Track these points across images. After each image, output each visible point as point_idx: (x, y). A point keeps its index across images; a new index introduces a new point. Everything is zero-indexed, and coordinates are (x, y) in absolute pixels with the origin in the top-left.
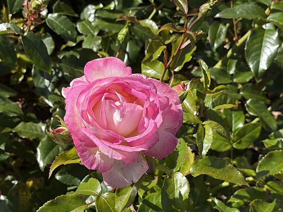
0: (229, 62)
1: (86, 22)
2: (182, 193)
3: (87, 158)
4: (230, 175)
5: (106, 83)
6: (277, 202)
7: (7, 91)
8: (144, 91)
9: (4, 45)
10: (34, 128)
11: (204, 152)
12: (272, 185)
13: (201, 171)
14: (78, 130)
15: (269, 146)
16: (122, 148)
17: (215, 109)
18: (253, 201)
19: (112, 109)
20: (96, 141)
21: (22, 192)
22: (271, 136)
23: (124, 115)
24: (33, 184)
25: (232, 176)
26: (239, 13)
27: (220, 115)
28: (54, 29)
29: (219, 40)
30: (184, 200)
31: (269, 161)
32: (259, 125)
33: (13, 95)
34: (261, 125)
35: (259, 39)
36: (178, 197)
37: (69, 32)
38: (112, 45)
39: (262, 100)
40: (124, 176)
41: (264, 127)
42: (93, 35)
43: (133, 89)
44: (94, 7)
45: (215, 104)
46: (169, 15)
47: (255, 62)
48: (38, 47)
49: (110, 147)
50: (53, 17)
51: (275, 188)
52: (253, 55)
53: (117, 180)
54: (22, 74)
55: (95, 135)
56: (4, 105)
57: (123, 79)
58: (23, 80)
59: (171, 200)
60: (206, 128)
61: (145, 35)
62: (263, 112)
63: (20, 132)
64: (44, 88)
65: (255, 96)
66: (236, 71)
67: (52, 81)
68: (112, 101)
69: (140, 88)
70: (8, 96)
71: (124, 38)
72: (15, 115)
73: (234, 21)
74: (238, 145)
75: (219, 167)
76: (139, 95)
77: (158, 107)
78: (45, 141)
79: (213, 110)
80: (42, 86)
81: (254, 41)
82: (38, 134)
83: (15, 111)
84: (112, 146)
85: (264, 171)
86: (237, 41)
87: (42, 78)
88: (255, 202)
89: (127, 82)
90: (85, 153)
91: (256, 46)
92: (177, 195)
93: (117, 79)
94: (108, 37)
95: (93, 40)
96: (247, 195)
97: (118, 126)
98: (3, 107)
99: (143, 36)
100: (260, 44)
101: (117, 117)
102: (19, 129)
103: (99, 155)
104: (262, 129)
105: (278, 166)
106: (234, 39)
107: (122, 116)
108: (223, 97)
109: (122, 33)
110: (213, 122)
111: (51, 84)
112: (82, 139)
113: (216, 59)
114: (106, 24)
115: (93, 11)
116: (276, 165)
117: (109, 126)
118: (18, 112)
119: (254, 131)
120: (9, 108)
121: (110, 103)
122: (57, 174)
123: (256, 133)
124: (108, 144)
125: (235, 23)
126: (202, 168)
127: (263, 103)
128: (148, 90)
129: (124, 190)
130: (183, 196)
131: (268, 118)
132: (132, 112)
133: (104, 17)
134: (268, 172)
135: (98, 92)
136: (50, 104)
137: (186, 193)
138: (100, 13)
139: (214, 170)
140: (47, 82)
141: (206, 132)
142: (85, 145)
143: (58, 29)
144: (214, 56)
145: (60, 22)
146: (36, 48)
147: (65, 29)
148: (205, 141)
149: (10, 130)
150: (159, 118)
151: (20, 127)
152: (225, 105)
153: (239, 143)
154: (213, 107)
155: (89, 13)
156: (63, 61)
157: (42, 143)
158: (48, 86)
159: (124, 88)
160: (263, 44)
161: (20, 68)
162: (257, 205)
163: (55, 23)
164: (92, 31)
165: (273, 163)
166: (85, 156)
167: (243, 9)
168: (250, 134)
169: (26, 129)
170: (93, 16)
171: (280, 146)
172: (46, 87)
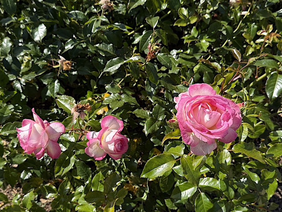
0: (250, 89)
1: (172, 59)
2: (227, 161)
3: (186, 137)
4: (255, 155)
5: (202, 98)
6: (276, 172)
7: (130, 91)
8: (223, 105)
9: (134, 67)
10: (143, 112)
11: (242, 140)
12: (269, 161)
13: (238, 150)
14: (183, 122)
15: (273, 140)
16: (208, 135)
17: (248, 116)
18: (263, 170)
19: (204, 112)
20: (193, 129)
21: (132, 145)
22: (271, 134)
23: (211, 117)
24: (137, 141)
25: (256, 156)
26: (264, 64)
27: (250, 120)
28: (161, 61)
29: (247, 77)
30: (227, 165)
31: (274, 149)
32: (265, 126)
33: (133, 93)
34: (266, 127)
35: (274, 80)
36: (224, 163)
37: (168, 64)
38: (186, 73)
39: (267, 113)
40: (203, 150)
41: (267, 128)
42: (175, 66)
43: (217, 103)
44: (176, 51)
45: (248, 114)
46: (216, 59)
47: (271, 92)
48: (153, 71)
49: (201, 134)
50: (160, 55)
51: (270, 162)
52: (270, 88)
53: (199, 151)
54: (135, 82)
55: (192, 126)
56: (128, 98)
57: (211, 97)
58: (135, 85)
59: (220, 164)
60: (244, 127)
61: (204, 69)
62: (267, 119)
63: (136, 114)
64: (151, 92)
65: (263, 110)
66: (254, 95)
67: (155, 89)
68: (204, 108)
69: (221, 103)
70: (130, 94)
71: (197, 70)
72: (134, 104)
73: (257, 67)
74: (251, 136)
75: (249, 150)
76: (220, 107)
77: (230, 115)
78: (149, 121)
79: (246, 116)
80: (149, 91)
81: (271, 81)
82: (145, 116)
83: (134, 102)
84: (202, 134)
85: (271, 154)
86: (257, 78)
87: (150, 86)
88: (264, 170)
89: (214, 99)
90: (185, 135)
91: (272, 83)
92: (224, 162)
93: (208, 97)
94: (184, 68)
95: (175, 69)
96: (255, 164)
97: (206, 123)
98: (128, 99)
99: (203, 69)
100: (274, 83)
101: (207, 118)
102: (136, 112)
103: (192, 137)
104: (266, 128)
105: (279, 152)
106: (256, 77)
107: (210, 118)
108: (252, 110)
109: (196, 67)
110: (248, 124)
111: (155, 90)
112: (185, 127)
113: (241, 86)
114: (184, 61)
115: (176, 53)
116: (278, 151)
117: (201, 122)
118: (135, 103)
119: (261, 129)
120: (131, 100)
121: (203, 109)
122: (152, 138)
123: (262, 130)
124: (200, 132)
125: (257, 68)
126: (239, 149)
127: (267, 114)
128: (226, 105)
129: (199, 156)
130: (227, 163)
131: (269, 123)
132: (215, 116)
133: (183, 57)
134: (273, 155)
135: (198, 102)
136: (152, 101)
137: (230, 161)
138: (182, 55)
139: (246, 151)
140: (152, 89)
141: (244, 129)
142: (186, 131)
143: (163, 62)
144: (241, 85)
145: (164, 58)
146: (152, 71)
147: (166, 62)
148: (243, 134)
149: (131, 112)
150: (231, 121)
151: (136, 111)
152: (253, 114)
153: (252, 135)
154: (246, 115)
155: (173, 54)
156: (161, 78)
157: (147, 121)
158: (152, 91)
159: (212, 102)
160: (276, 83)
161: (134, 79)
162: (265, 172)
163: (162, 58)
164: (174, 64)
165: (276, 150)
166: (185, 137)
167: (266, 62)
168: (259, 130)
169: (139, 112)
170: (175, 55)
171: (280, 141)
172: (151, 91)
